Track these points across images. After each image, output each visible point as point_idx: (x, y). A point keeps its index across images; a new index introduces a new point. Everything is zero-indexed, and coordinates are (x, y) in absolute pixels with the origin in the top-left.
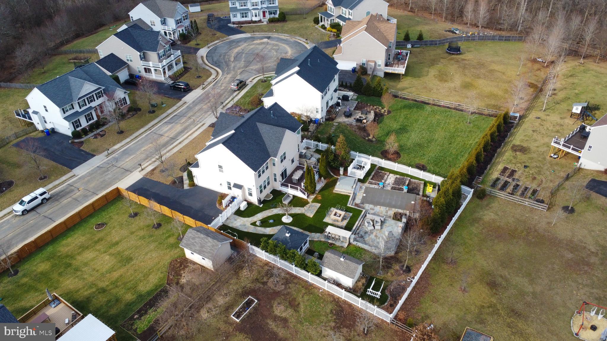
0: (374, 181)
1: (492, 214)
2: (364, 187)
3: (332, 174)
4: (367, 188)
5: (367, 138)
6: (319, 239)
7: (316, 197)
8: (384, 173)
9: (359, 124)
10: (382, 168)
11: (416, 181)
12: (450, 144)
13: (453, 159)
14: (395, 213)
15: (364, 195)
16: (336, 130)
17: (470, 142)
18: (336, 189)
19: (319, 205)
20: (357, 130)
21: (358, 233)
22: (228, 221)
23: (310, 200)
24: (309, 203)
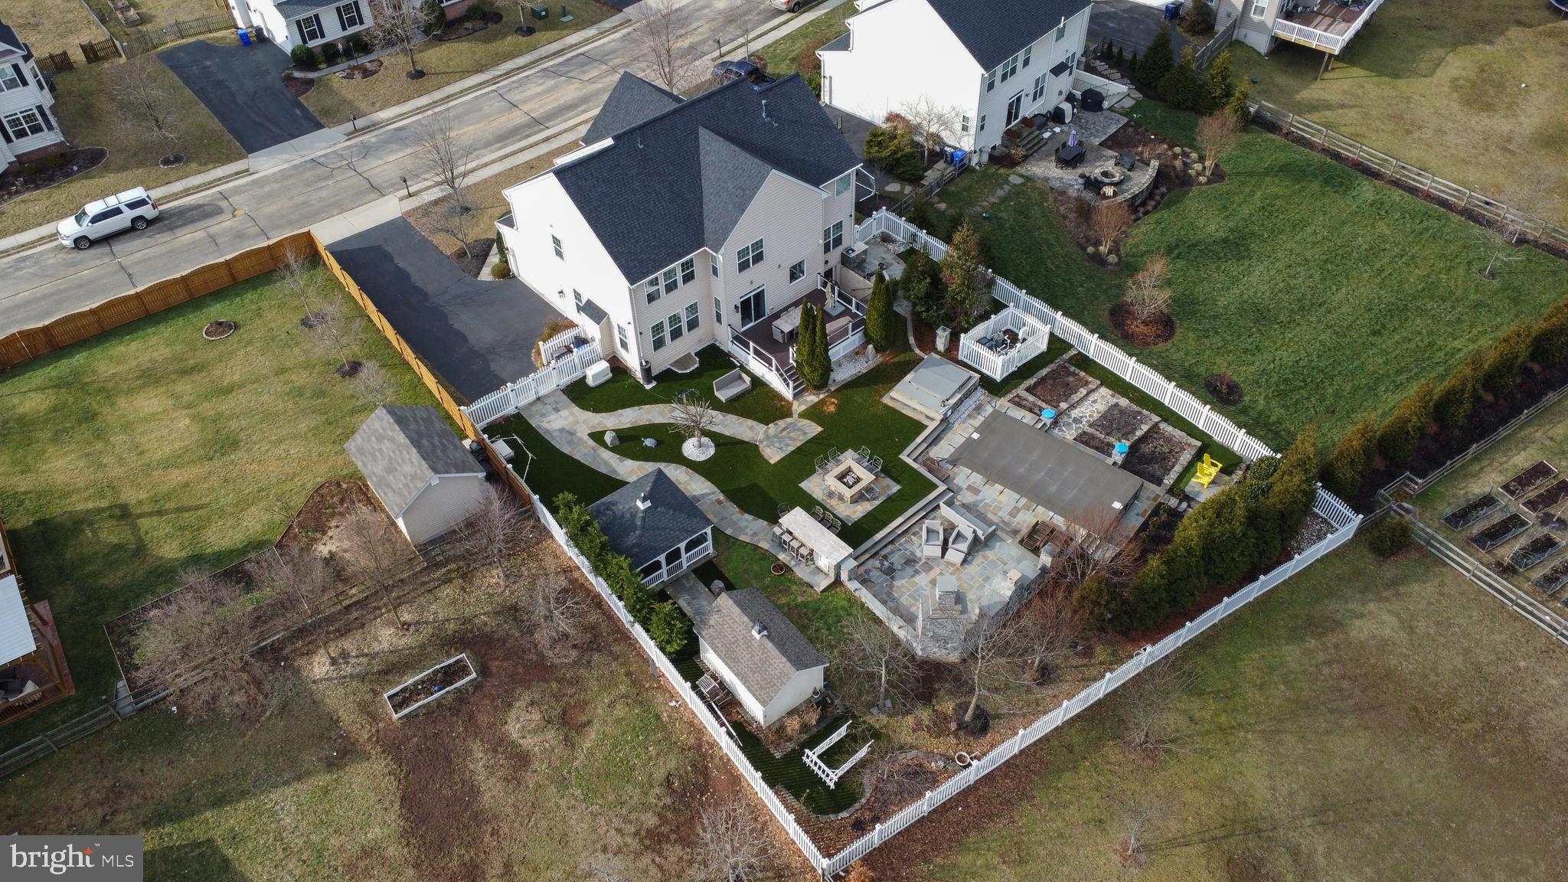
0: (1031, 398)
1: (1393, 621)
2: (989, 410)
3: (912, 340)
4: (996, 414)
5: (1090, 250)
6: (754, 541)
7: (822, 402)
8: (1080, 380)
9: (1088, 196)
10: (1084, 362)
11: (1178, 434)
12: (1375, 333)
13: (1355, 390)
14: (1037, 524)
15: (976, 436)
16: (1004, 200)
17: (1456, 344)
18: (893, 394)
19: (814, 429)
20: (1072, 216)
21: (885, 557)
22: (538, 407)
23: (798, 408)
24: (790, 415)
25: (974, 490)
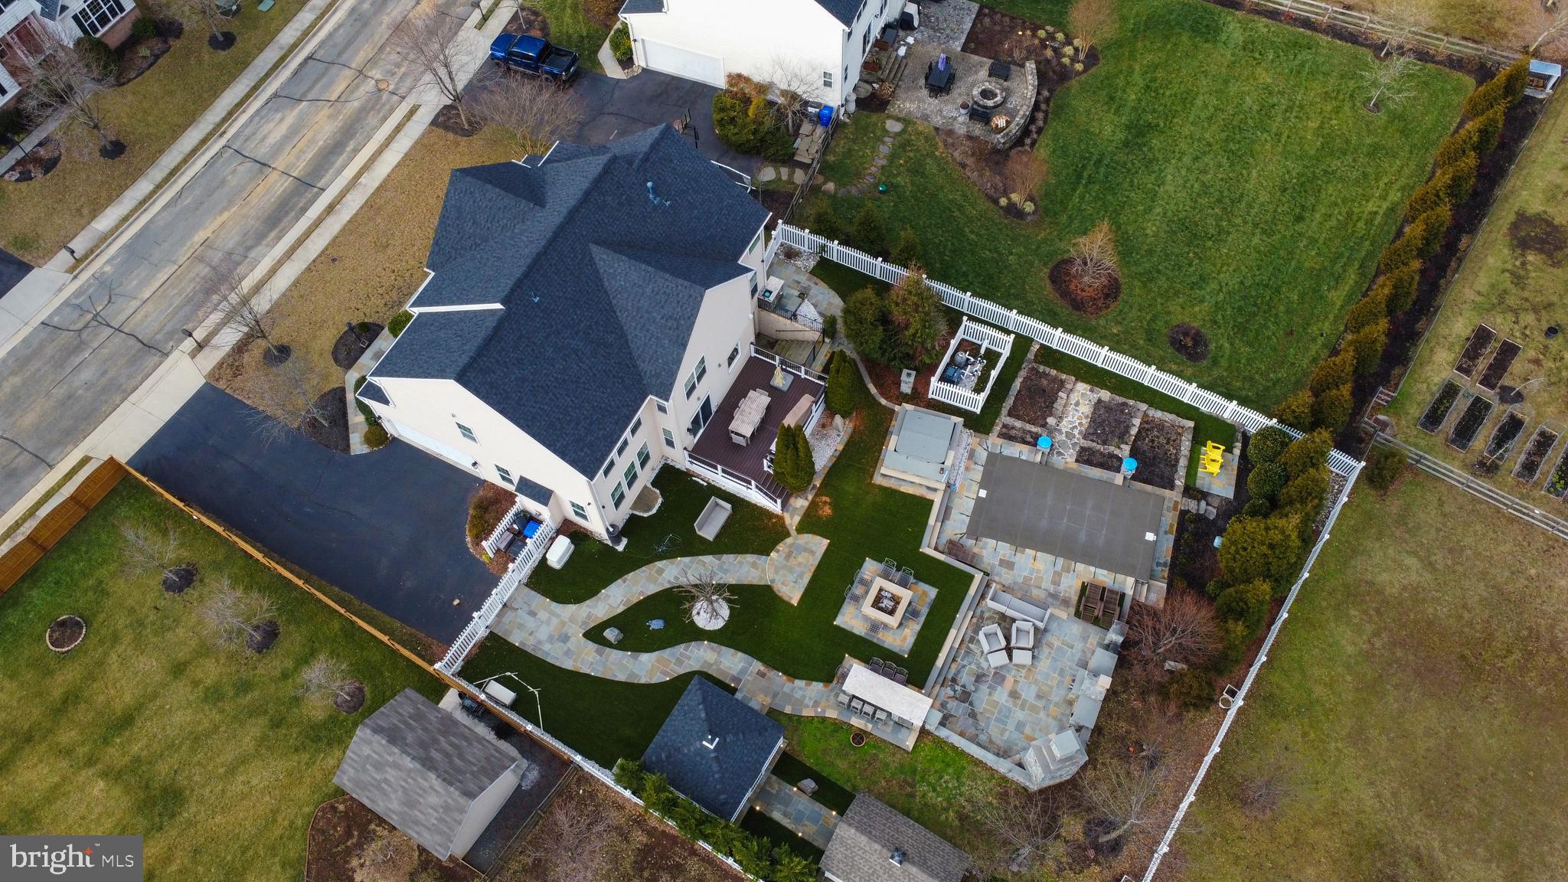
0: (1018, 424)
2: (982, 456)
4: (993, 458)
5: (1003, 201)
6: (820, 712)
7: (813, 505)
8: (1055, 379)
9: (978, 129)
11: (1169, 417)
13: (1302, 296)
14: (1084, 587)
16: (892, 157)
18: (883, 471)
19: (820, 544)
20: (970, 161)
22: (509, 616)
23: (792, 521)
24: (788, 535)
25: (1008, 565)
